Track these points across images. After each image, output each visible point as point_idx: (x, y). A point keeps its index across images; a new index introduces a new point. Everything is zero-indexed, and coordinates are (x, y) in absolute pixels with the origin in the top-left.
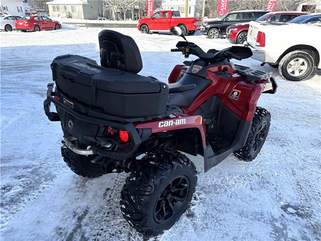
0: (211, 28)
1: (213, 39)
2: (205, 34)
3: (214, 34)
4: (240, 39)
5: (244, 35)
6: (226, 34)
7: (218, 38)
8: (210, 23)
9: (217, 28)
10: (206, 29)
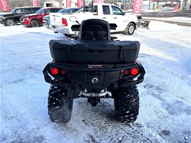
0: (7, 19)
1: (11, 26)
2: (3, 24)
3: (10, 23)
4: (33, 24)
5: (34, 22)
6: (21, 22)
7: (14, 25)
8: (5, 16)
9: (11, 19)
10: (3, 20)
